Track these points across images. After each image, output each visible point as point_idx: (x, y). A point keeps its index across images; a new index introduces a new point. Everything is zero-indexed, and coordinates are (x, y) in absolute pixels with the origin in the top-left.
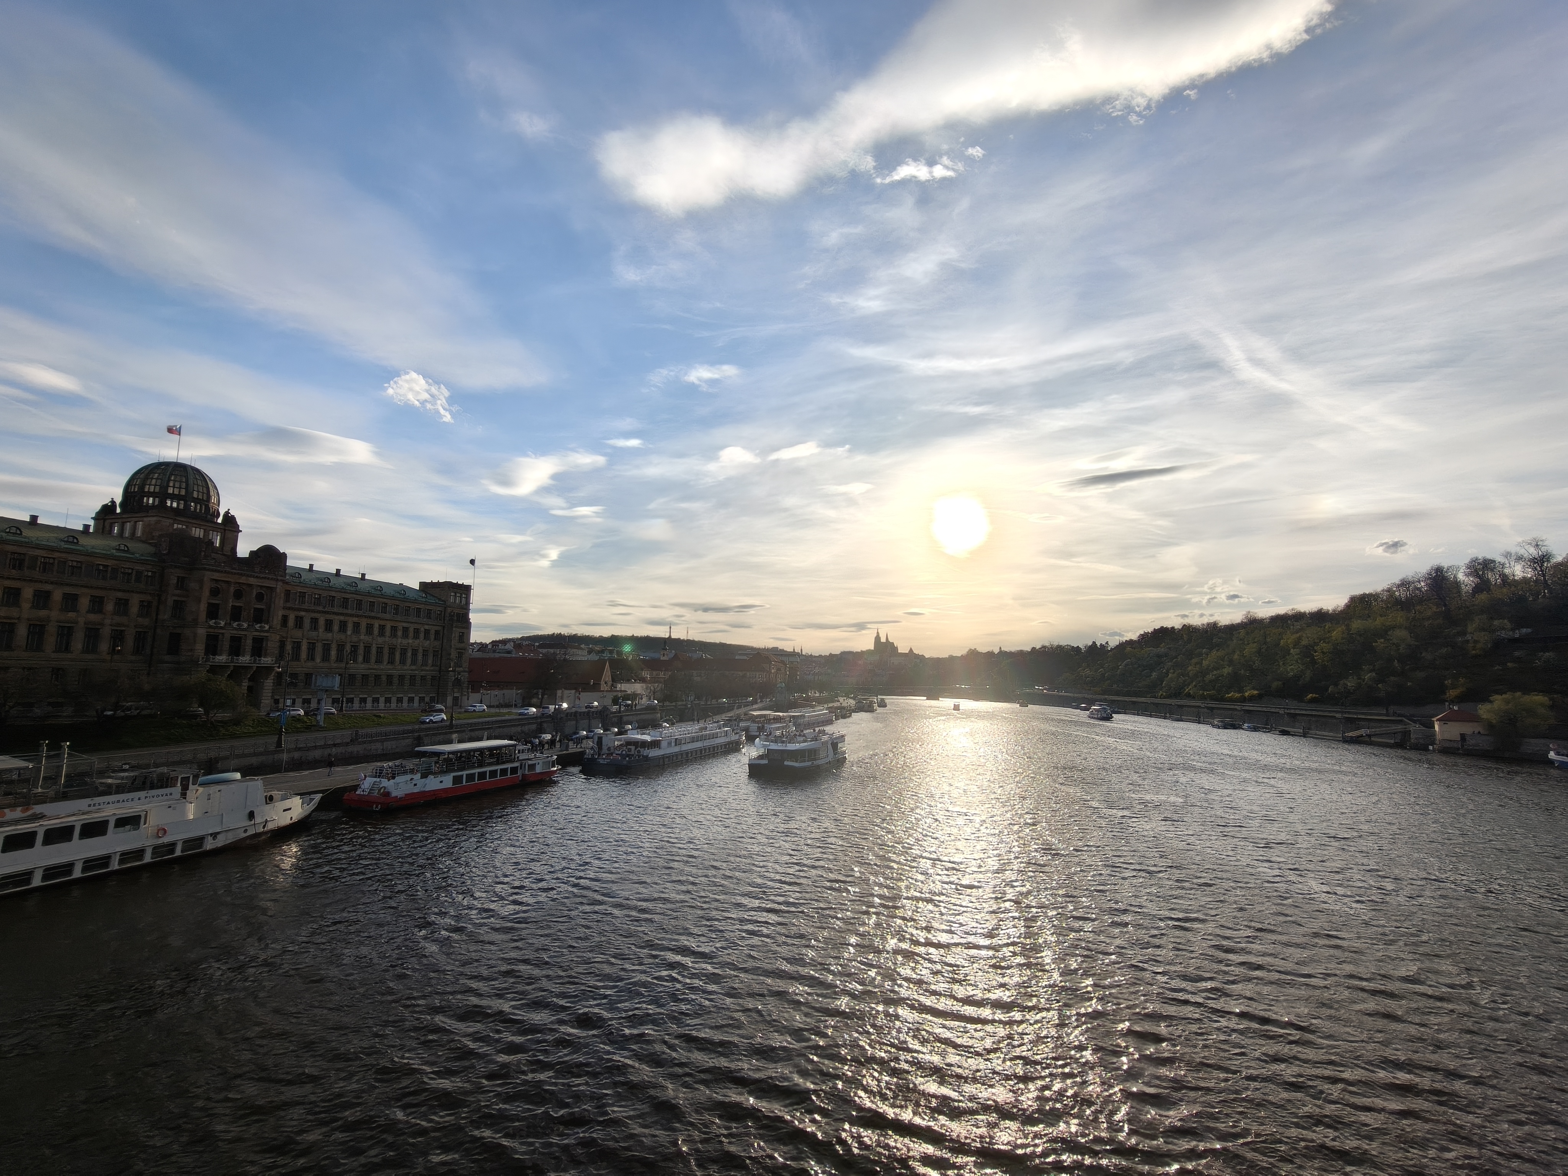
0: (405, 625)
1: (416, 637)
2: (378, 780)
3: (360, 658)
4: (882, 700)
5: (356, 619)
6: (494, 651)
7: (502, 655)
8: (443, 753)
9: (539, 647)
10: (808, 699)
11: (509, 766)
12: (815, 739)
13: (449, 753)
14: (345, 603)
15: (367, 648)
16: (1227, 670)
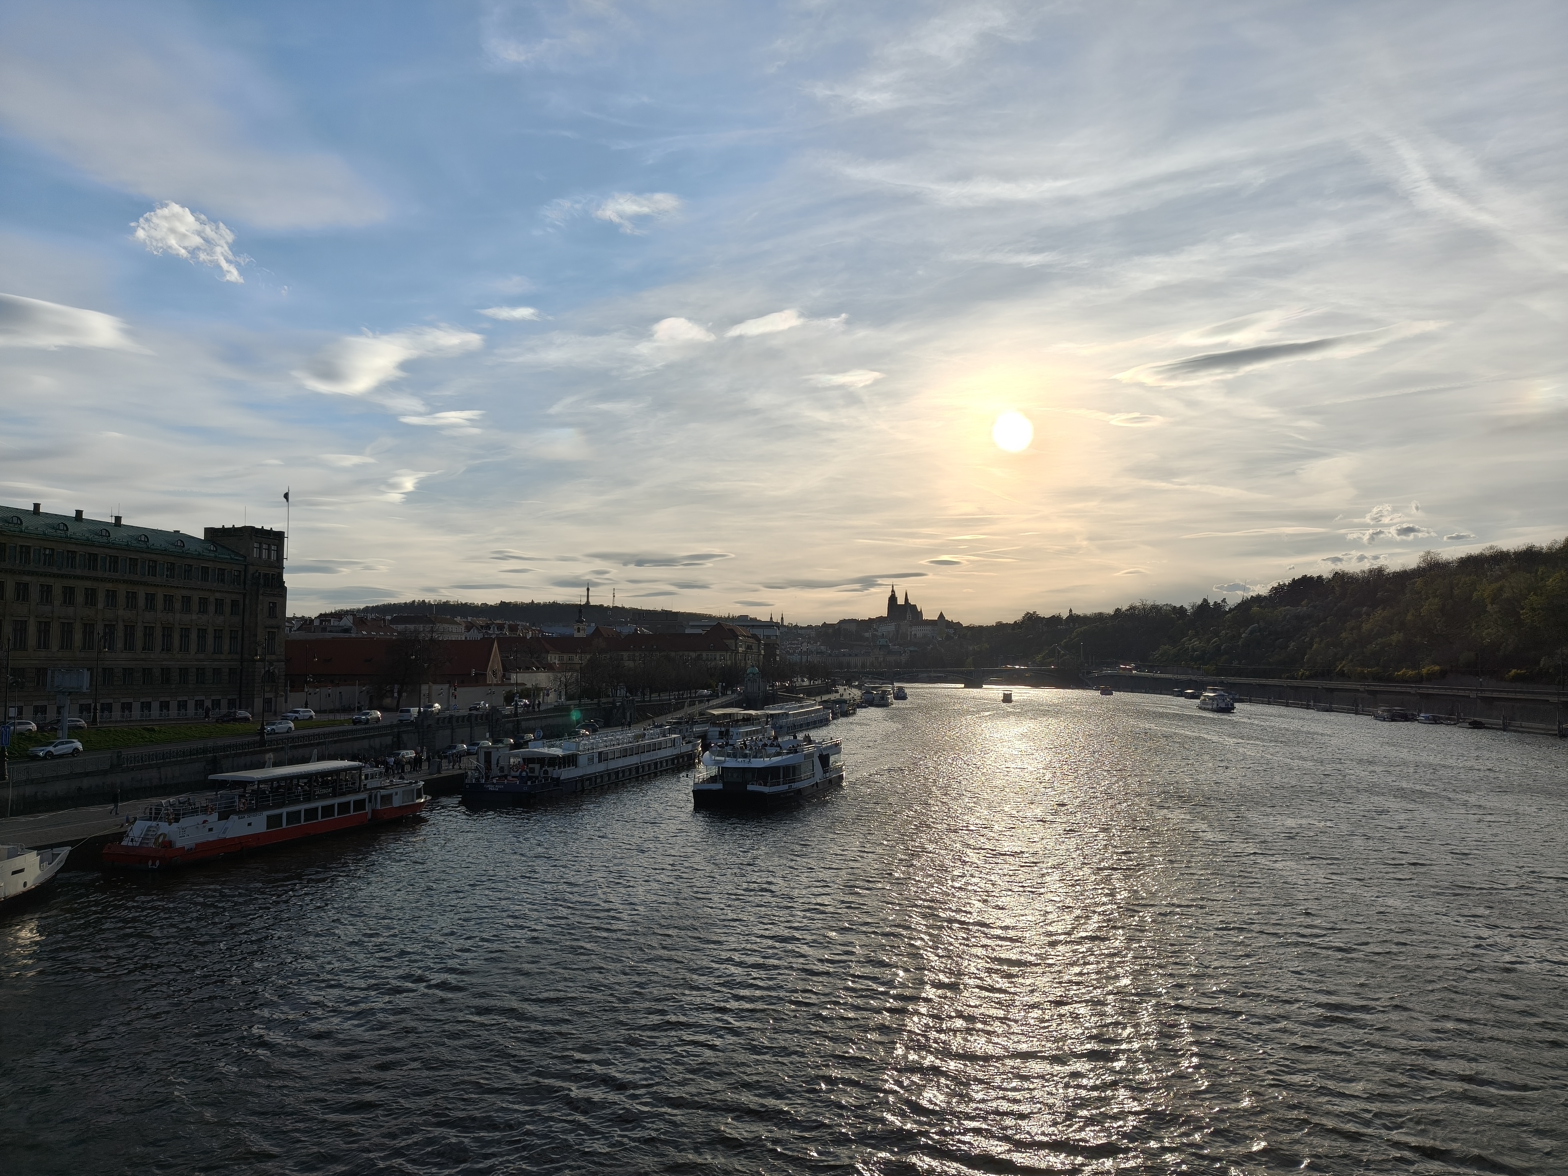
0: (185, 593)
1: (203, 610)
2: (154, 823)
3: (120, 644)
4: (901, 689)
5: (109, 586)
6: (324, 630)
7: (336, 635)
8: (252, 782)
9: (391, 622)
10: (791, 690)
11: (351, 798)
12: (794, 750)
13: (260, 782)
14: (92, 559)
15: (130, 630)
16: (1396, 637)
